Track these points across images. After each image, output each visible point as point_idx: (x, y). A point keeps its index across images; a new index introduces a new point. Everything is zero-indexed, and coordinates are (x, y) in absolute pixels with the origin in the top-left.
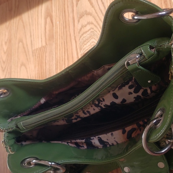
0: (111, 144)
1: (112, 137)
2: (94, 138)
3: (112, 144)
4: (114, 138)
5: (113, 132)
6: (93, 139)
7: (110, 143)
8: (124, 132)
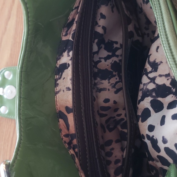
0: (58, 82)
1: (65, 87)
2: (70, 58)
3: (58, 84)
4: (63, 90)
5: (71, 92)
6: (69, 56)
7: (59, 80)
8: (67, 109)
